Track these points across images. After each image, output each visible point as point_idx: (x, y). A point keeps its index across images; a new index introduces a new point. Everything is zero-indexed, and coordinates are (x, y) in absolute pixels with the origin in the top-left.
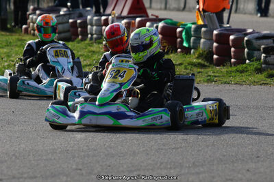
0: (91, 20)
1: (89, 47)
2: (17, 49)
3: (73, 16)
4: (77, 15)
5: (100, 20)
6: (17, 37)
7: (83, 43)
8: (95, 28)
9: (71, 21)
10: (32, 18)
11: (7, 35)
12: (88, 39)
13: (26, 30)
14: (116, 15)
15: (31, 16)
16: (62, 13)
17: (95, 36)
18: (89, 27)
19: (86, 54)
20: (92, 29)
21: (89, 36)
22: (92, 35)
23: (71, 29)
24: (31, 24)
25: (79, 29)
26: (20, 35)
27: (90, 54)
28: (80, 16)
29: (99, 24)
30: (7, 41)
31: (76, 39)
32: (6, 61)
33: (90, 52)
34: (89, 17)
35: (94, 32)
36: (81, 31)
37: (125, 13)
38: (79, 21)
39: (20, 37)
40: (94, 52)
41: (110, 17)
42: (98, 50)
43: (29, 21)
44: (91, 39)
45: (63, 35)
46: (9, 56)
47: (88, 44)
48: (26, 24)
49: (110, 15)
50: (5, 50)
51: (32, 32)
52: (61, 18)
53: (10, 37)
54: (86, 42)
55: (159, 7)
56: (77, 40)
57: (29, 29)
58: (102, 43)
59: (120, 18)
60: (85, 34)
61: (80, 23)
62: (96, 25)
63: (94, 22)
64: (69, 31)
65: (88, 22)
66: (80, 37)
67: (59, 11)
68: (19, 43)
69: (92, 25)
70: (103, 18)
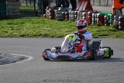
0: (71, 12)
1: (70, 23)
2: (42, 24)
3: (63, 11)
4: (65, 10)
5: (74, 12)
6: (42, 19)
7: (67, 21)
8: (72, 15)
9: (63, 13)
10: (48, 12)
11: (38, 19)
13: (45, 16)
14: (81, 10)
15: (47, 11)
16: (59, 10)
17: (72, 19)
18: (70, 15)
19: (69, 26)
20: (71, 16)
21: (70, 19)
22: (71, 18)
23: (63, 16)
24: (47, 14)
25: (66, 16)
26: (43, 18)
27: (70, 26)
28: (66, 11)
29: (74, 14)
30: (38, 21)
31: (64, 20)
32: (38, 30)
33: (70, 25)
34: (70, 11)
37: (84, 9)
38: (66, 13)
39: (43, 19)
41: (78, 11)
42: (73, 25)
43: (46, 13)
44: (71, 20)
45: (59, 18)
46: (39, 28)
48: (45, 14)
49: (78, 10)
50: (37, 25)
51: (48, 17)
52: (59, 12)
53: (39, 19)
54: (69, 21)
55: (97, 5)
57: (46, 16)
59: (82, 11)
60: (68, 18)
61: (66, 14)
62: (72, 14)
63: (72, 13)
64: (62, 17)
65: (69, 13)
66: (66, 19)
67: (58, 9)
68: (43, 22)
69: (71, 14)
70: (75, 11)
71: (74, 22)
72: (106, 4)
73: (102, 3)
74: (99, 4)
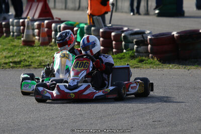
0: (13, 22)
1: (12, 42)
4: (2, 18)
5: (19, 22)
7: (7, 39)
8: (15, 28)
12: (11, 36)
14: (31, 18)
17: (15, 34)
18: (11, 27)
19: (9, 47)
20: (13, 29)
21: (12, 33)
22: (13, 33)
25: (4, 29)
27: (12, 48)
28: (5, 19)
29: (18, 25)
31: (1, 36)
33: (13, 46)
34: (11, 20)
35: (15, 31)
36: (5, 30)
37: (36, 16)
38: (4, 23)
40: (15, 46)
41: (26, 20)
42: (18, 44)
44: (13, 36)
47: (11, 39)
49: (26, 18)
54: (9, 38)
55: (61, 8)
56: (3, 36)
58: (21, 39)
59: (33, 20)
60: (8, 32)
61: (5, 25)
62: (16, 26)
63: (15, 24)
65: (10, 23)
66: (5, 34)
69: (13, 26)
70: (21, 20)
71: (20, 40)
72: (77, 5)
73: (70, 5)
74: (64, 7)
